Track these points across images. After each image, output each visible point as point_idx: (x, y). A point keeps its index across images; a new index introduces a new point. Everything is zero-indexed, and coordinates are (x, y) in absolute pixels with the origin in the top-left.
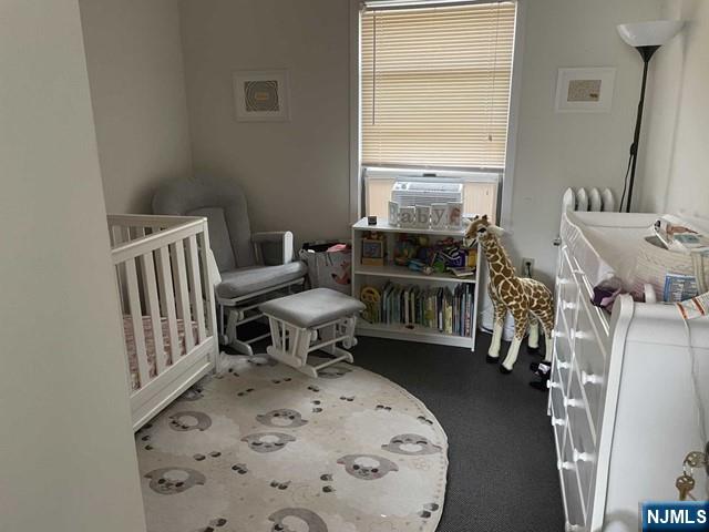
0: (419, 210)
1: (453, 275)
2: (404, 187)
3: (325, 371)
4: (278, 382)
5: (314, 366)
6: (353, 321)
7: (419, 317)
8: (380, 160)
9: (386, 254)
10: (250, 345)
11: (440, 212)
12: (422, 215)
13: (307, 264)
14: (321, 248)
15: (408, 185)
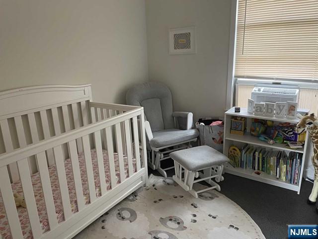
0: (267, 105)
1: (288, 146)
2: (259, 90)
3: (203, 194)
4: (176, 197)
5: (197, 191)
6: (221, 169)
7: (264, 167)
8: (246, 74)
9: (245, 129)
10: (166, 171)
11: (281, 107)
12: (269, 108)
13: (199, 131)
14: (208, 122)
15: (262, 89)
